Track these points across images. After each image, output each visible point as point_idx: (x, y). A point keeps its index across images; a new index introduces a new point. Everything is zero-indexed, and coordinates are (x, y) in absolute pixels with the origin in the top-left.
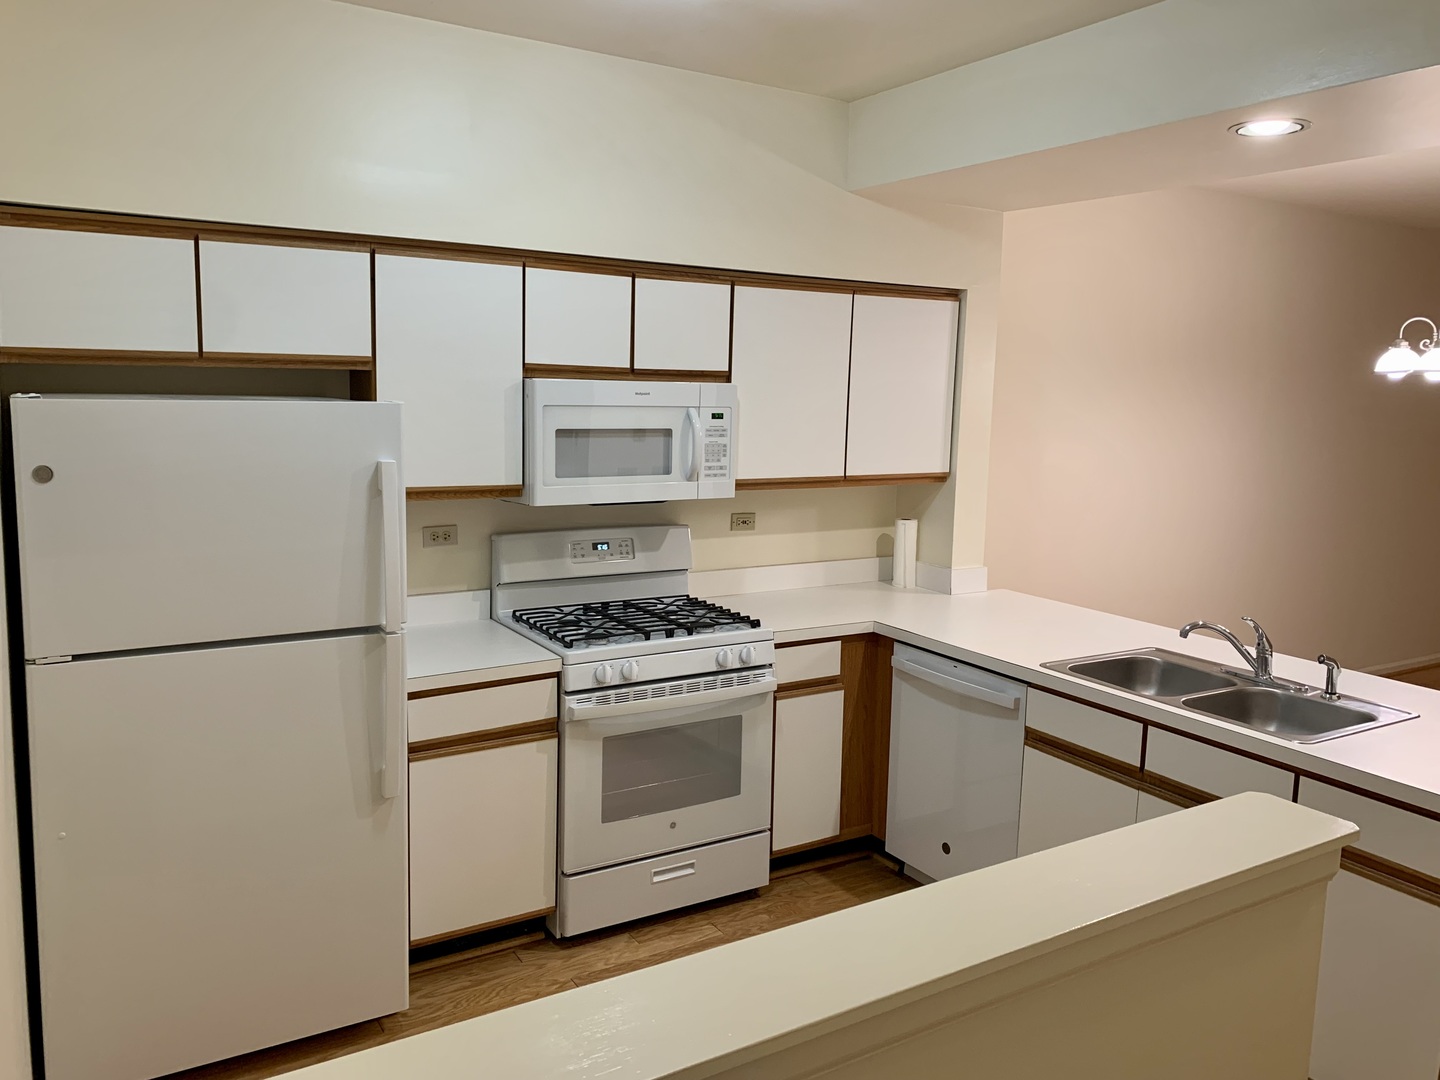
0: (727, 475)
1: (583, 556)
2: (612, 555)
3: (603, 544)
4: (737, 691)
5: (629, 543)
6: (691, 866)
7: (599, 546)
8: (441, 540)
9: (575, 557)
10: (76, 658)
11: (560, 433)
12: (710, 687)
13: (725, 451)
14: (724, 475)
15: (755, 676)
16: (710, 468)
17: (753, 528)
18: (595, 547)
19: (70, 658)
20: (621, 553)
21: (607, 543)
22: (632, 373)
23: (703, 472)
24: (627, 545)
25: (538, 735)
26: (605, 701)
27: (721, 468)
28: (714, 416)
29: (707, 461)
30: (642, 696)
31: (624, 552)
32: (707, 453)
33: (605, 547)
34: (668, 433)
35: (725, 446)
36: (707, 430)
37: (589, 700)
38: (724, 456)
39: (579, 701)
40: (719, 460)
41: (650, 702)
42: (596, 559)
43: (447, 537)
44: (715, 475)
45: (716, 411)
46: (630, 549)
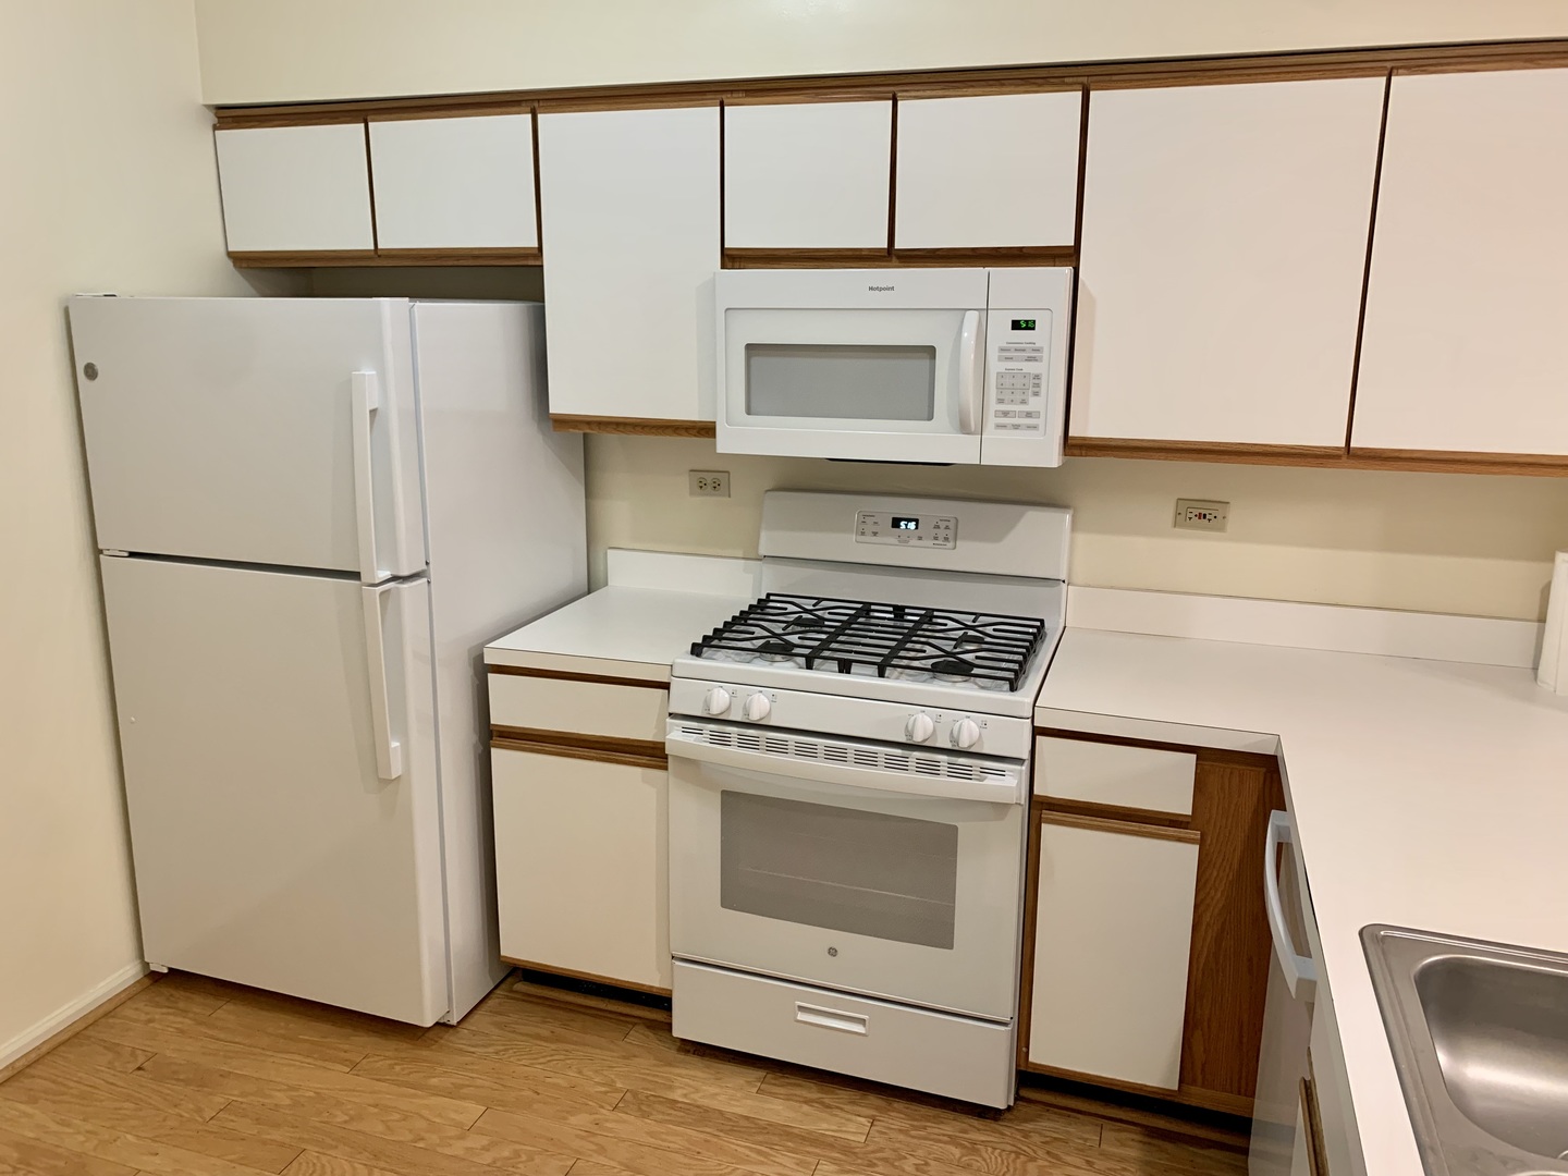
0: (1041, 427)
1: (875, 534)
2: (920, 538)
3: (909, 520)
4: (943, 785)
5: (951, 525)
6: (862, 1022)
7: (902, 523)
8: (709, 488)
9: (863, 534)
10: (132, 555)
11: (752, 349)
12: (892, 764)
13: (1038, 385)
14: (1035, 427)
15: (984, 771)
16: (1005, 414)
17: (1222, 529)
18: (896, 523)
19: (126, 554)
20: (936, 538)
21: (917, 521)
22: (892, 256)
23: (991, 421)
24: (947, 528)
25: (645, 760)
26: (723, 740)
27: (1029, 415)
28: (1016, 325)
29: (1001, 401)
30: (781, 748)
31: (941, 537)
32: (1000, 387)
33: (912, 525)
34: (930, 351)
35: (1037, 377)
36: (1002, 350)
37: (699, 732)
38: (1036, 394)
39: (686, 730)
40: (1024, 402)
41: (791, 760)
42: (894, 540)
43: (716, 486)
44: (1016, 427)
45: (1021, 316)
46: (950, 533)
